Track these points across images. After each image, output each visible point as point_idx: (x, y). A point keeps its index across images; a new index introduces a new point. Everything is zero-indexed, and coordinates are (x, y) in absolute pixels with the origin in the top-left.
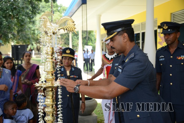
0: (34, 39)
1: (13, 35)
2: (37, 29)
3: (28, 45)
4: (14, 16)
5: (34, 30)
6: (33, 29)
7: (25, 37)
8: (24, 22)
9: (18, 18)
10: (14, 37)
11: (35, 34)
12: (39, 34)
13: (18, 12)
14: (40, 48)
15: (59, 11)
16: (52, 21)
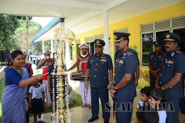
0: (13, 46)
2: (16, 39)
5: (13, 39)
7: (8, 44)
12: (17, 42)
15: (31, 26)
16: (27, 32)
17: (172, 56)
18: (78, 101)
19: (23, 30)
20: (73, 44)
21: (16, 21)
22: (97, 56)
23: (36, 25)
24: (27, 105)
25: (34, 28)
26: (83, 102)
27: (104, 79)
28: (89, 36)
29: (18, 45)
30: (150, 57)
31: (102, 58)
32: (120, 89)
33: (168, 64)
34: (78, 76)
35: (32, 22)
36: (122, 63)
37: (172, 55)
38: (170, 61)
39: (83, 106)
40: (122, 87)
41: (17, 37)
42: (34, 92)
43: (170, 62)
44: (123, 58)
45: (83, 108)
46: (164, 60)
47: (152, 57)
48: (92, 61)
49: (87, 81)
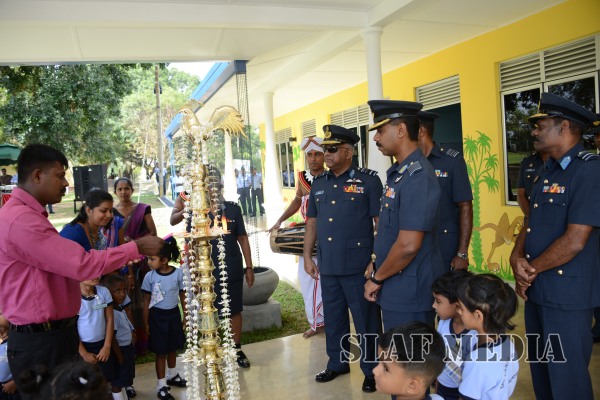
0: (117, 150)
1: (74, 143)
2: (125, 128)
3: (106, 166)
4: (77, 103)
5: (117, 131)
6: (115, 128)
7: (101, 147)
8: (100, 114)
9: (85, 107)
10: (76, 148)
11: (120, 139)
12: (129, 138)
13: (88, 94)
14: (131, 170)
15: (170, 84)
16: (158, 107)
17: (564, 167)
18: (299, 318)
19: (147, 99)
20: (293, 137)
21: (120, 74)
22: (334, 177)
23: (185, 82)
24: (128, 327)
25: (180, 90)
26: (311, 321)
27: (359, 247)
28: (343, 110)
29: (132, 146)
30: (523, 170)
31: (350, 181)
32: (389, 278)
33: (549, 195)
34: (293, 240)
35: (175, 73)
36: (393, 197)
37: (562, 164)
38: (555, 185)
39: (308, 331)
40: (393, 272)
41: (131, 124)
42: (157, 287)
43: (557, 189)
44: (398, 179)
45: (309, 341)
46: (540, 180)
47: (530, 170)
48: (319, 193)
49: (311, 256)
